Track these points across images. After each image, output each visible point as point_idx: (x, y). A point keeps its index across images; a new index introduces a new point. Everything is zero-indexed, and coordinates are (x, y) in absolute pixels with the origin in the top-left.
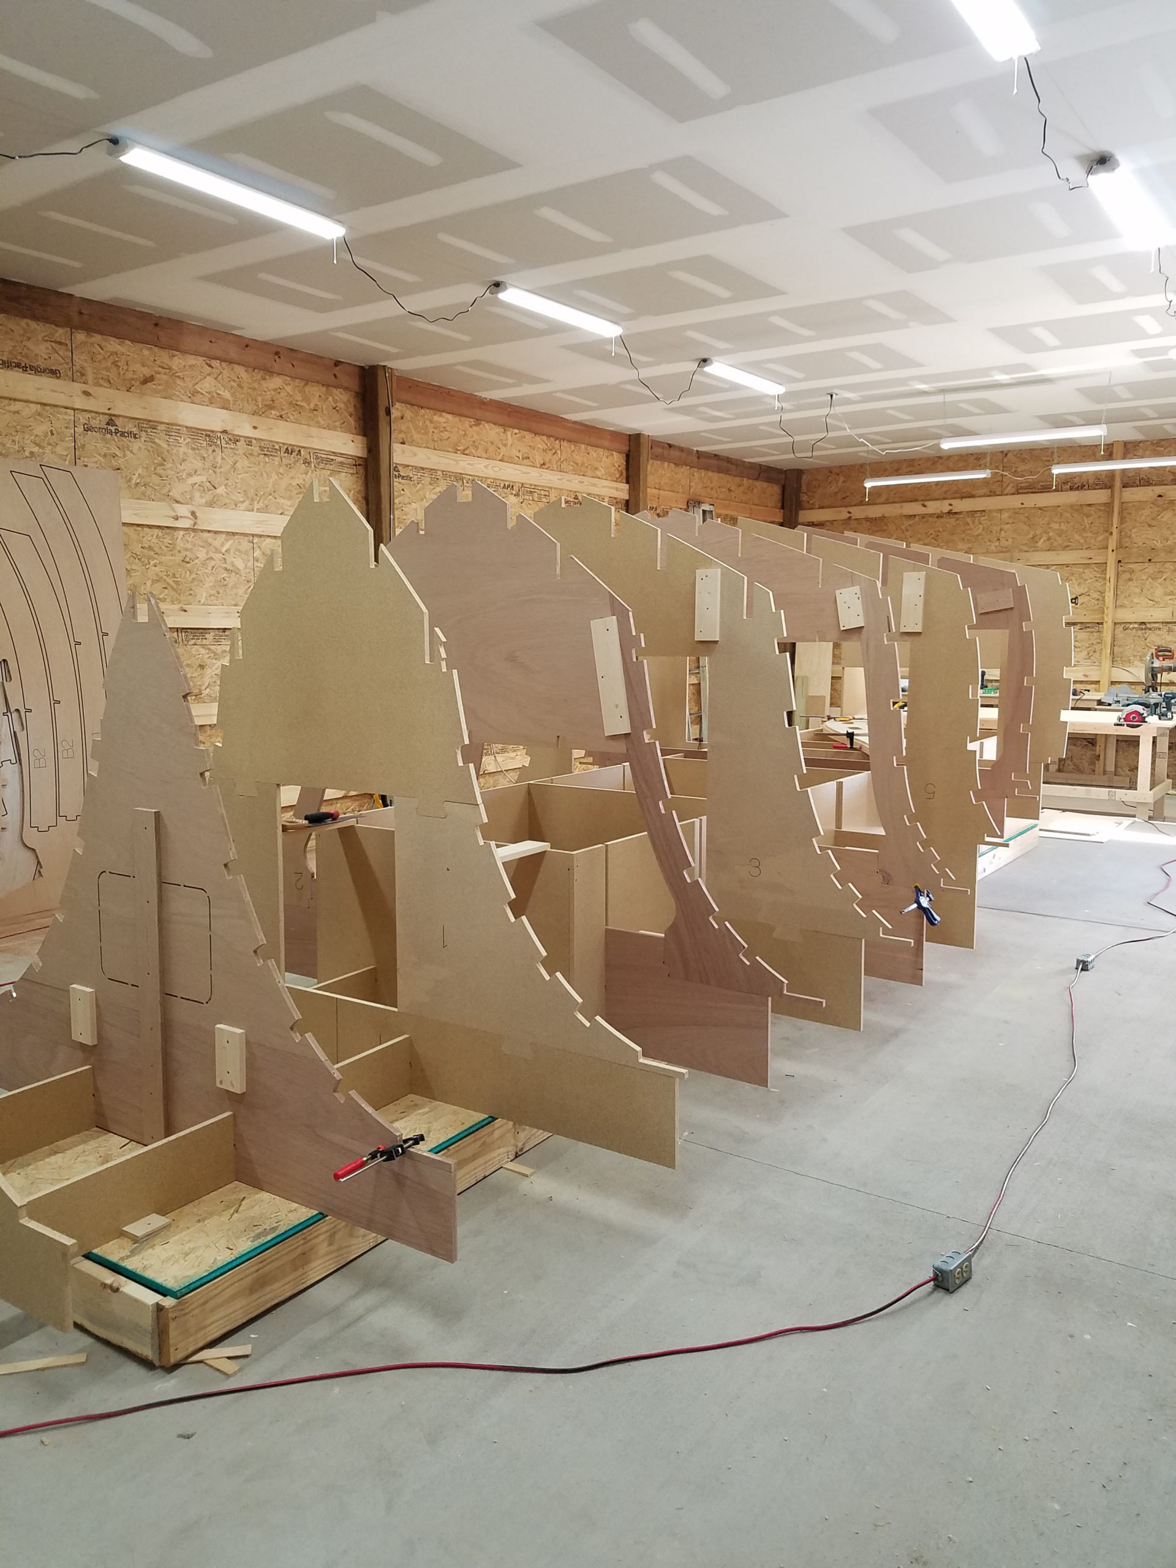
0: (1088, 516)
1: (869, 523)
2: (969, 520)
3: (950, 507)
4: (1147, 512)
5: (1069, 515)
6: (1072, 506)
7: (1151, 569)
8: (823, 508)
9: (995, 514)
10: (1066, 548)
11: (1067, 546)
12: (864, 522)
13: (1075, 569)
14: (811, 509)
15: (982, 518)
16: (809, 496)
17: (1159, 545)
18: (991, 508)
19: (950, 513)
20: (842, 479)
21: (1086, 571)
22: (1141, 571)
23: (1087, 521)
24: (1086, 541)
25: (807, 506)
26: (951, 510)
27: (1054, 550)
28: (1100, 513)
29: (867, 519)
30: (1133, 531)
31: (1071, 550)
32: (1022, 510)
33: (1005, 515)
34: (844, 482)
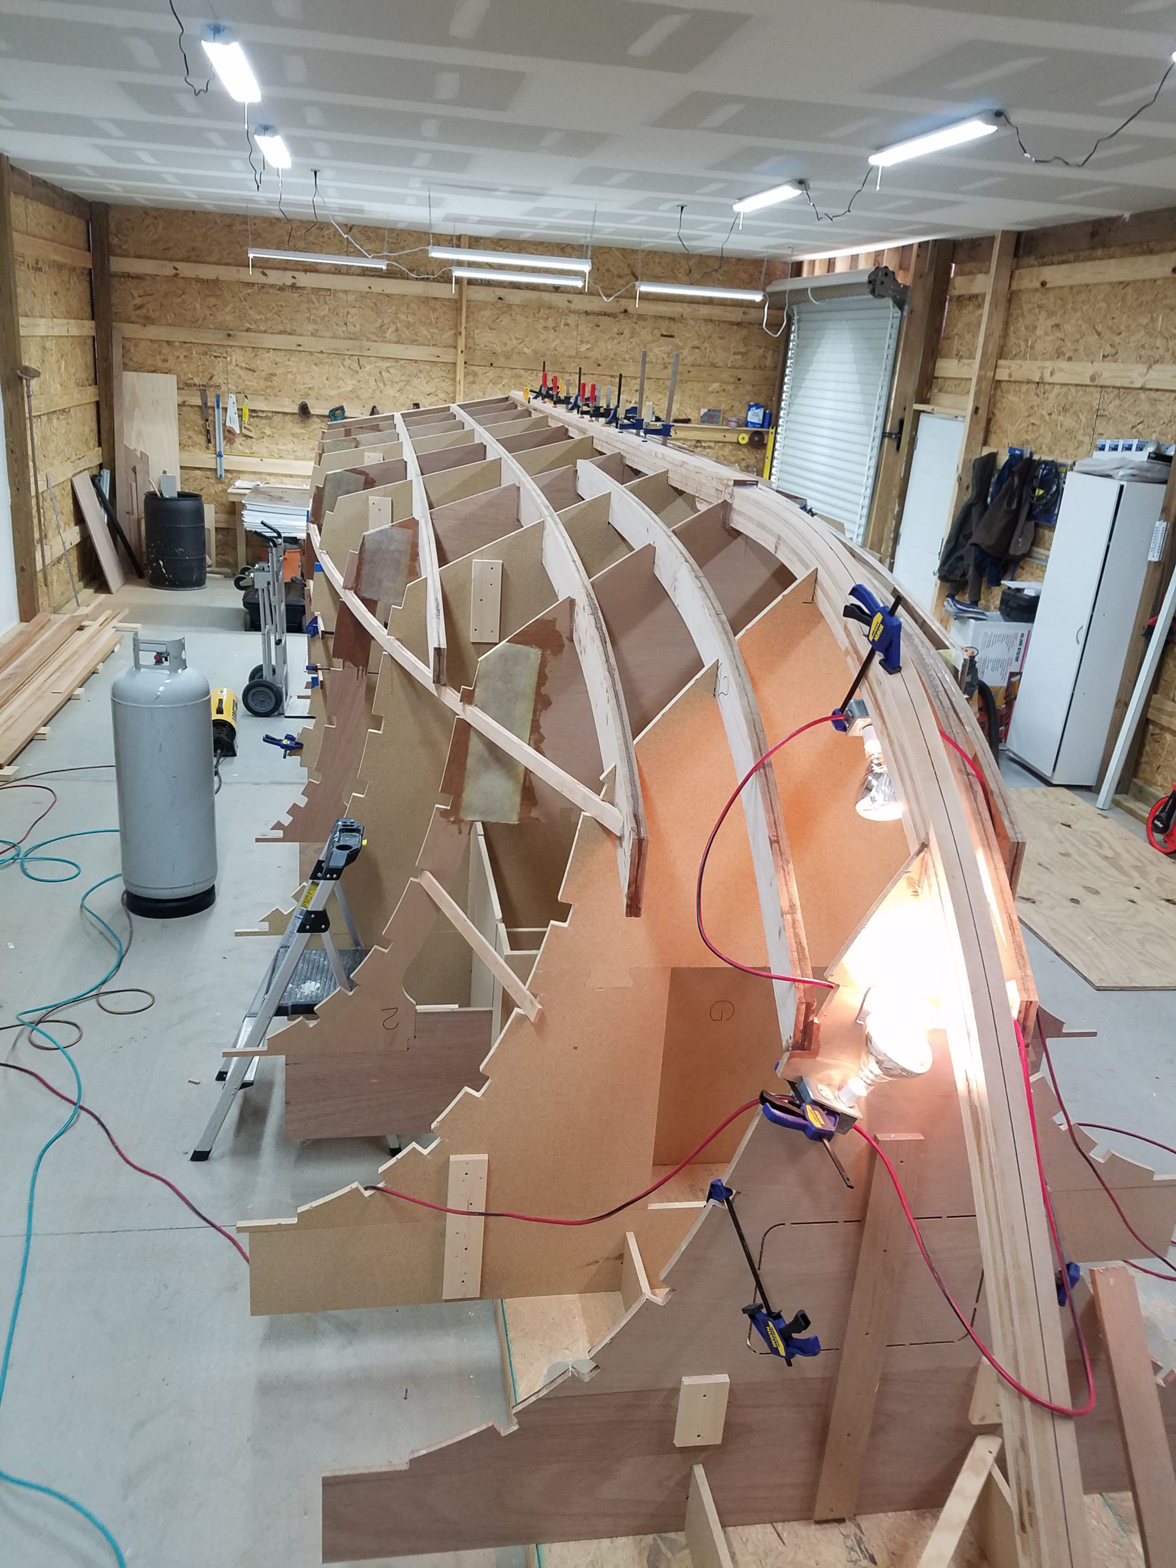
0: (434, 310)
1: (199, 285)
2: (313, 297)
3: (293, 281)
4: (487, 313)
5: (416, 307)
6: (419, 298)
7: (492, 373)
8: (140, 257)
9: (340, 294)
10: (414, 342)
11: (416, 341)
12: (194, 282)
13: (422, 367)
14: (125, 256)
15: (328, 298)
16: (120, 239)
17: (499, 350)
18: (338, 288)
19: (293, 286)
20: (161, 225)
21: (434, 370)
22: (483, 374)
23: (433, 316)
24: (432, 337)
25: (118, 251)
26: (295, 284)
27: (403, 343)
28: (445, 309)
29: (198, 280)
30: (476, 331)
31: (419, 345)
32: (369, 295)
33: (351, 298)
34: (163, 229)
